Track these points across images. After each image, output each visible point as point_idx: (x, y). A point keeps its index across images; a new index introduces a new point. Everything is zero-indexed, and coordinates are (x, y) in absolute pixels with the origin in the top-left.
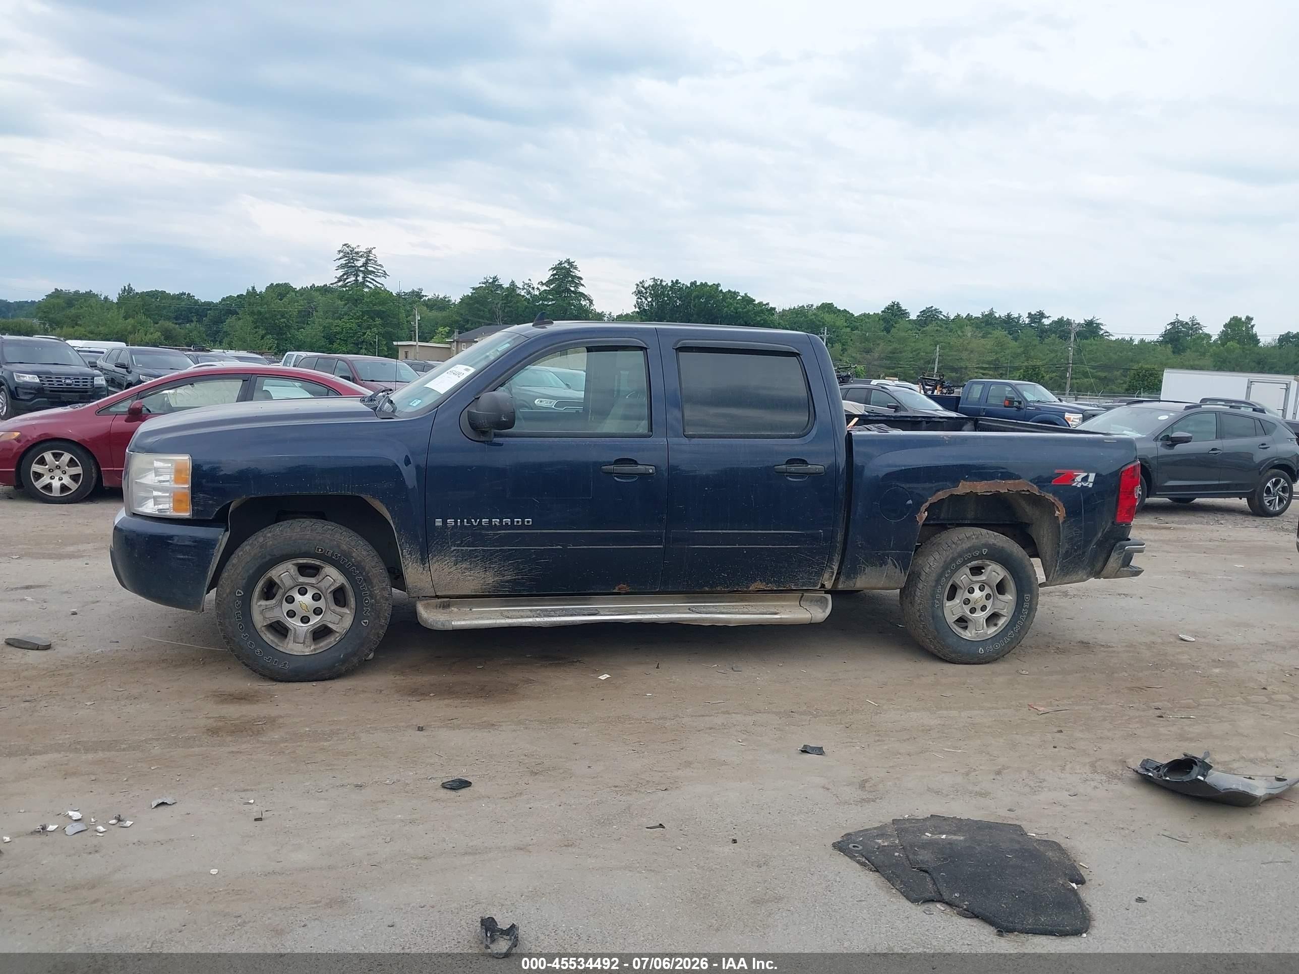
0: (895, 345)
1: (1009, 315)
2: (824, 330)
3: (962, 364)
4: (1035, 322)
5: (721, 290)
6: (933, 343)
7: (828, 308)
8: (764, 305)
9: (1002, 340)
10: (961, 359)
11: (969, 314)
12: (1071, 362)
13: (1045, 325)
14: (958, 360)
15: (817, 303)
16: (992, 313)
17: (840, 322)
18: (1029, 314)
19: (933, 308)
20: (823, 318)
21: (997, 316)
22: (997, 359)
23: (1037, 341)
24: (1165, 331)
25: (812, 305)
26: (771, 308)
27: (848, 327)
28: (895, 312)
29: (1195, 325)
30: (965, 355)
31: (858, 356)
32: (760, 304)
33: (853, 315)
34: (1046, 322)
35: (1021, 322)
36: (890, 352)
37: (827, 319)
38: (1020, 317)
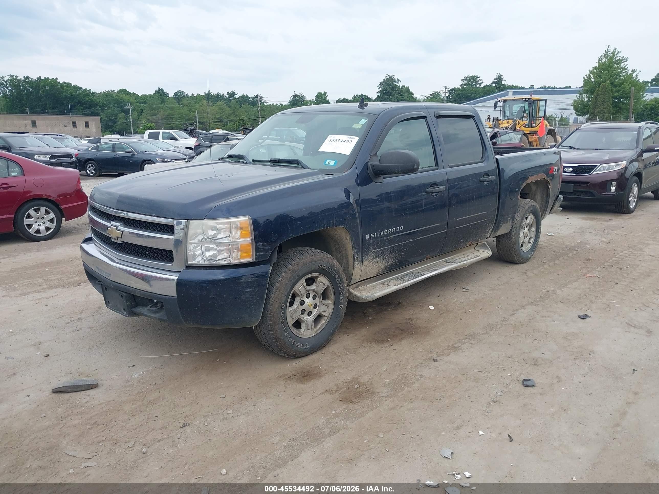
0: (169, 111)
1: (218, 94)
2: (129, 104)
3: (205, 120)
4: (231, 97)
5: (59, 82)
6: (188, 110)
7: (124, 92)
8: (88, 90)
9: (222, 107)
10: (204, 117)
11: (198, 94)
12: (260, 117)
13: (236, 98)
14: (202, 118)
15: (117, 89)
16: (209, 93)
17: (133, 100)
18: (228, 93)
19: (181, 91)
20: (122, 98)
21: (213, 94)
22: (221, 117)
23: (238, 107)
24: (291, 100)
25: (114, 90)
26: (93, 92)
27: (137, 102)
28: (161, 93)
29: (302, 96)
30: (205, 115)
31: (150, 118)
32: (85, 90)
33: (139, 96)
34: (237, 96)
35: (224, 97)
36: (167, 115)
37: (125, 98)
38: (224, 94)
